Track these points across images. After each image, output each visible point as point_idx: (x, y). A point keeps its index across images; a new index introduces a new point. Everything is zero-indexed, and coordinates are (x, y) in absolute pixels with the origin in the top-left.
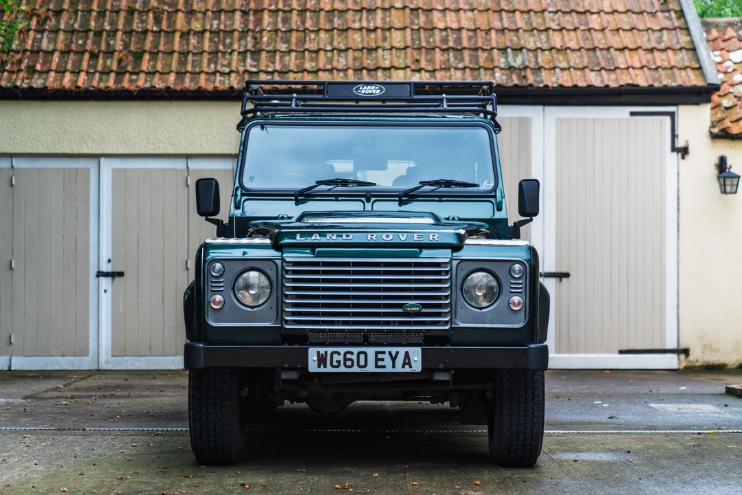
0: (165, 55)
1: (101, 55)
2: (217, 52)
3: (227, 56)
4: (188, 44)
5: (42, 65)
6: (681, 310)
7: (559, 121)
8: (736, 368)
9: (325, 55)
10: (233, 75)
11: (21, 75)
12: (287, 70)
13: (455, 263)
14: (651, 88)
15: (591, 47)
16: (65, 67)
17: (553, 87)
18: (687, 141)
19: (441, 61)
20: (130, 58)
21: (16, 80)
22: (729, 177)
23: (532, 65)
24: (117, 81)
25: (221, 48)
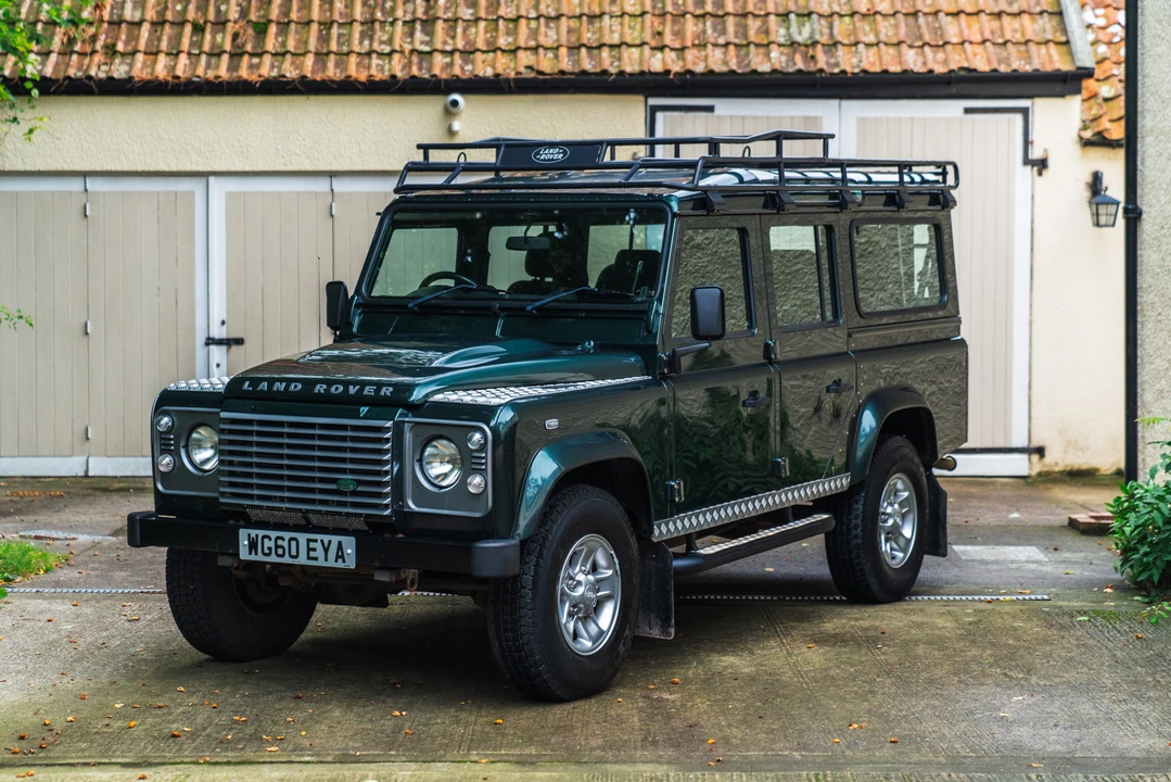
0: (299, 26)
1: (209, 27)
2: (373, 22)
3: (387, 28)
4: (331, 10)
5: (127, 43)
6: (1034, 392)
7: (862, 121)
8: (1112, 474)
9: (528, 25)
10: (396, 57)
11: (97, 58)
12: (472, 49)
14: (995, 74)
15: (911, 10)
16: (158, 46)
17: (853, 74)
18: (1046, 150)
19: (693, 33)
20: (250, 31)
21: (89, 66)
22: (1103, 203)
23: (825, 39)
24: (233, 67)
25: (379, 15)
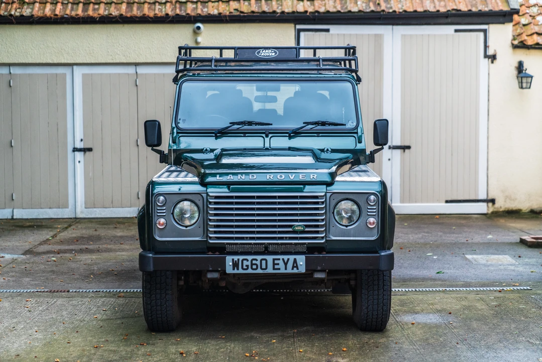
6: (489, 171)
7: (403, 36)
8: (528, 212)
10: (168, 4)
11: (14, 6)
12: (207, 1)
13: (328, 195)
14: (470, 12)
17: (399, 12)
18: (495, 51)
21: (11, 10)
22: (524, 77)
24: (85, 10)
